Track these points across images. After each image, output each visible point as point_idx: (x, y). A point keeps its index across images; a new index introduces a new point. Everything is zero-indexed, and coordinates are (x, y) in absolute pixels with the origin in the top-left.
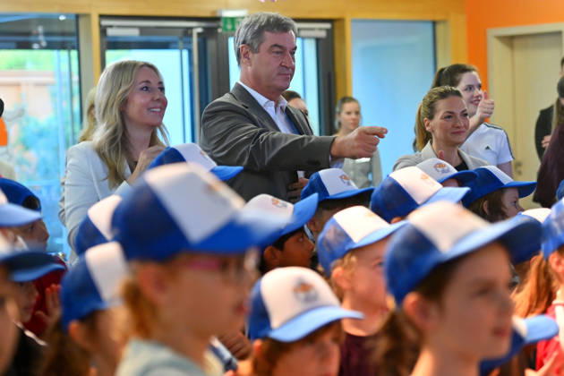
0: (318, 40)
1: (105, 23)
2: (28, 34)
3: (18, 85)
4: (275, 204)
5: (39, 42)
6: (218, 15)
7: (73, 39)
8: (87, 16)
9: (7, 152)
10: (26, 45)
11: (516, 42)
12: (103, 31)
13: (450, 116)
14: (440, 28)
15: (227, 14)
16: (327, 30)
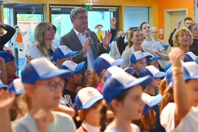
0: (114, 12)
1: (51, 7)
2: (30, 9)
3: (29, 23)
4: (72, 63)
5: (33, 12)
6: (84, 4)
7: (42, 11)
8: (46, 4)
9: (22, 44)
10: (30, 13)
11: (173, 14)
12: (50, 9)
13: (137, 36)
14: (150, 9)
15: (87, 4)
16: (117, 9)
